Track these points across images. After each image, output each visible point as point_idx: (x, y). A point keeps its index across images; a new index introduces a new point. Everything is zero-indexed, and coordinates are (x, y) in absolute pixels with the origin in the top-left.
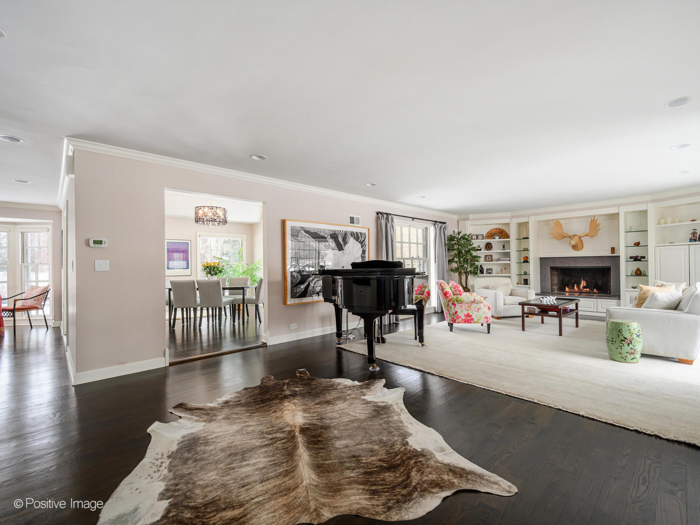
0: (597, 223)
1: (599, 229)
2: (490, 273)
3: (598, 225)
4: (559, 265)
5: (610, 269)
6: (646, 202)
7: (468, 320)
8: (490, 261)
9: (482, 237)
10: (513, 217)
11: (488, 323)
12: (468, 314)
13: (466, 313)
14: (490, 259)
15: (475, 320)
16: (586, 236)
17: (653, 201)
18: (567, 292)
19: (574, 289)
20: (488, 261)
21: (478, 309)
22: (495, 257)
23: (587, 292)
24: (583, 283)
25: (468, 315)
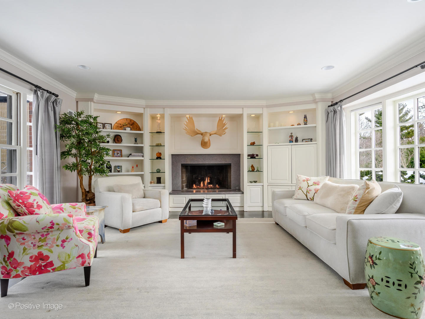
0: (224, 123)
1: (226, 128)
2: (119, 171)
3: (225, 125)
4: (189, 162)
5: (231, 165)
6: (262, 107)
7: (40, 266)
8: (119, 157)
9: (110, 127)
10: (147, 107)
11: (86, 265)
12: (40, 254)
13: (35, 252)
14: (119, 155)
15: (57, 264)
16: (215, 134)
17: (268, 106)
18: (195, 189)
19: (200, 186)
20: (116, 156)
21: (64, 241)
22: (125, 152)
23: (211, 188)
24: (207, 180)
25: (41, 257)
